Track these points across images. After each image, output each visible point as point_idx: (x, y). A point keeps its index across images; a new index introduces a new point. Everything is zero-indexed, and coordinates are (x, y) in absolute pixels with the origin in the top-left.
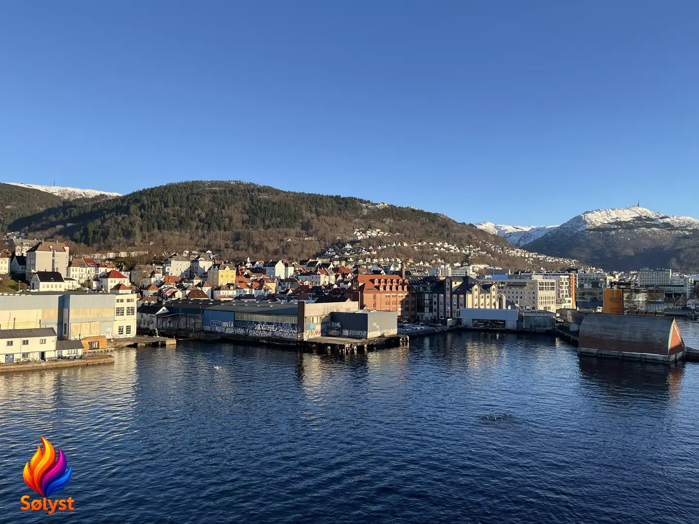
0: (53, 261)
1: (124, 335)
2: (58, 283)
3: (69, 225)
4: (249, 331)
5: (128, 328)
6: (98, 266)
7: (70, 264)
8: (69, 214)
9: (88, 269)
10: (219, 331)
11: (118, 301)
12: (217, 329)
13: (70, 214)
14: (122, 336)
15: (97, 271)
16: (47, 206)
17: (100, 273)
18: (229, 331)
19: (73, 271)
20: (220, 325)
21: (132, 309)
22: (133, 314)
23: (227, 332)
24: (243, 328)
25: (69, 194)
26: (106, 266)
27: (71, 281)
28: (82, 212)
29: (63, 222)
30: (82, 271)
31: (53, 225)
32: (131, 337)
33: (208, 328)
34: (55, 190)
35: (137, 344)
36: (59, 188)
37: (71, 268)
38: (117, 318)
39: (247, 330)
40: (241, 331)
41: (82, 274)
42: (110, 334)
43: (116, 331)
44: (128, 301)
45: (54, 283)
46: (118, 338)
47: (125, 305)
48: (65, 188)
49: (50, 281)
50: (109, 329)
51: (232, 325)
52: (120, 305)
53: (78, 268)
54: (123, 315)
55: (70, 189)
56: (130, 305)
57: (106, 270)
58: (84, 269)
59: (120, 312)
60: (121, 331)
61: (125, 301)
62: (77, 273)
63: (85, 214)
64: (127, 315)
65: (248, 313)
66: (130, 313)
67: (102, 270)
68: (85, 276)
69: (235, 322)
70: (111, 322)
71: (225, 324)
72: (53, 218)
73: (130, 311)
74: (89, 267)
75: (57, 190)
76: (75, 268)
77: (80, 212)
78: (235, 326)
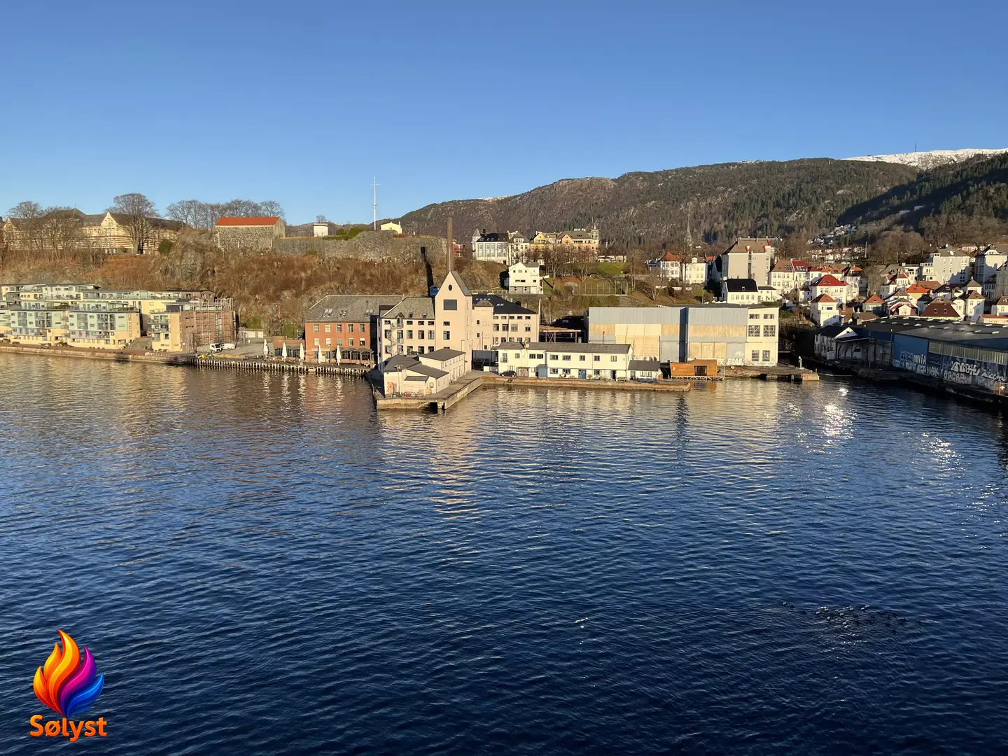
0: (750, 264)
1: (760, 363)
2: (750, 294)
3: (917, 208)
4: (943, 372)
5: (766, 353)
6: (810, 269)
7: (772, 267)
8: (918, 193)
9: (796, 273)
10: (909, 368)
11: (752, 316)
12: (908, 366)
13: (920, 193)
14: (756, 364)
15: (807, 275)
16: (892, 185)
17: (811, 279)
18: (921, 370)
19: (775, 277)
20: (911, 360)
21: (772, 327)
22: (773, 335)
23: (918, 371)
24: (937, 366)
25: (934, 161)
26: (821, 270)
27: (770, 291)
28: (938, 186)
29: (909, 206)
30: (788, 277)
31: (895, 210)
32: (771, 365)
33: (897, 363)
34: (913, 159)
35: (766, 375)
36: (920, 153)
37: (772, 273)
38: (750, 339)
39: (942, 370)
40: (934, 371)
41: (788, 282)
42: (741, 359)
43: (749, 357)
44: (766, 317)
45: (745, 294)
46: (751, 365)
47: (761, 322)
48: (928, 153)
49: (740, 290)
50: (739, 353)
51: (925, 361)
52: (753, 322)
53: (782, 273)
54: (759, 336)
55: (936, 153)
56: (769, 322)
57: (820, 275)
58: (791, 274)
59: (754, 331)
60: (755, 356)
61: (762, 316)
62: (781, 280)
63: (942, 189)
64: (765, 336)
65: (944, 341)
66: (769, 334)
67: (815, 275)
68: (792, 284)
69: (929, 355)
70: (741, 343)
71: (917, 358)
72: (895, 201)
73: (768, 331)
74: (797, 271)
75: (917, 157)
76: (777, 273)
77: (935, 186)
78: (929, 364)
